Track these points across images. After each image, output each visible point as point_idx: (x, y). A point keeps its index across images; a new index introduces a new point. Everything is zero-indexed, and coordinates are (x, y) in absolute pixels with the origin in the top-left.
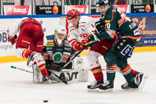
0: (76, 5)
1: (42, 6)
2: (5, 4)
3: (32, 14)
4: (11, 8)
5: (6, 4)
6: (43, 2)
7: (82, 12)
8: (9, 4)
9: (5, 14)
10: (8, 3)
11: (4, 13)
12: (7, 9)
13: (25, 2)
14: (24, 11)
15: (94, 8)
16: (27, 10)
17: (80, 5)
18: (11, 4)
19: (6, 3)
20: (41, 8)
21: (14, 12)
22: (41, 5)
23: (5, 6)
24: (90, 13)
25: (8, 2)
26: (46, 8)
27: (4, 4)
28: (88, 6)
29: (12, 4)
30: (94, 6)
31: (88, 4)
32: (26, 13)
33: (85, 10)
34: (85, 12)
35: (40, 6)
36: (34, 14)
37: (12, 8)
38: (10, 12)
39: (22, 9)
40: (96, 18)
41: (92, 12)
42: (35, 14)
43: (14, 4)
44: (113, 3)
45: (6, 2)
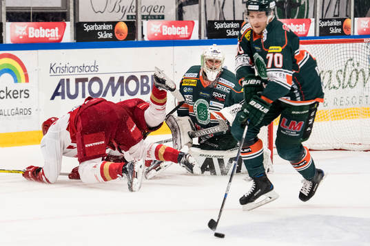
0: (288, 18)
1: (219, 22)
2: (145, 17)
3: (200, 37)
4: (158, 27)
5: (147, 19)
6: (222, 14)
7: (302, 33)
8: (154, 17)
9: (146, 39)
10: (151, 16)
11: (143, 36)
12: (149, 27)
13: (186, 13)
14: (183, 32)
15: (325, 24)
16: (190, 30)
17: (298, 18)
18: (157, 17)
19: (147, 16)
20: (218, 26)
21: (164, 34)
22: (218, 19)
23: (145, 22)
24: (318, 35)
25: (152, 13)
26: (228, 26)
27: (143, 17)
28: (313, 20)
29: (159, 18)
30: (326, 20)
31: (314, 16)
32: (187, 36)
33: (307, 28)
34: (307, 34)
35: (215, 21)
36: (204, 37)
37: (160, 26)
38: (156, 35)
39: (179, 28)
40: (330, 45)
41: (322, 33)
42: (206, 38)
43: (163, 17)
44: (366, 13)
45: (147, 14)
